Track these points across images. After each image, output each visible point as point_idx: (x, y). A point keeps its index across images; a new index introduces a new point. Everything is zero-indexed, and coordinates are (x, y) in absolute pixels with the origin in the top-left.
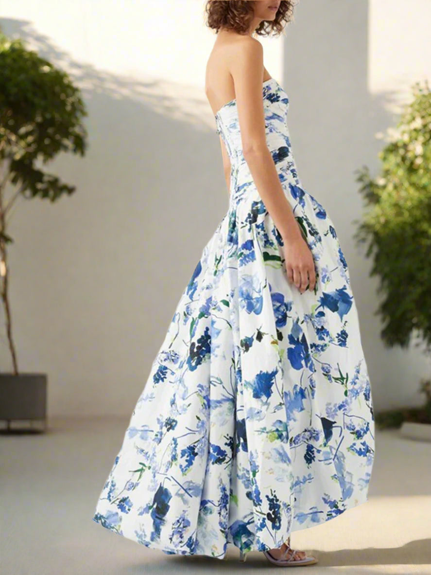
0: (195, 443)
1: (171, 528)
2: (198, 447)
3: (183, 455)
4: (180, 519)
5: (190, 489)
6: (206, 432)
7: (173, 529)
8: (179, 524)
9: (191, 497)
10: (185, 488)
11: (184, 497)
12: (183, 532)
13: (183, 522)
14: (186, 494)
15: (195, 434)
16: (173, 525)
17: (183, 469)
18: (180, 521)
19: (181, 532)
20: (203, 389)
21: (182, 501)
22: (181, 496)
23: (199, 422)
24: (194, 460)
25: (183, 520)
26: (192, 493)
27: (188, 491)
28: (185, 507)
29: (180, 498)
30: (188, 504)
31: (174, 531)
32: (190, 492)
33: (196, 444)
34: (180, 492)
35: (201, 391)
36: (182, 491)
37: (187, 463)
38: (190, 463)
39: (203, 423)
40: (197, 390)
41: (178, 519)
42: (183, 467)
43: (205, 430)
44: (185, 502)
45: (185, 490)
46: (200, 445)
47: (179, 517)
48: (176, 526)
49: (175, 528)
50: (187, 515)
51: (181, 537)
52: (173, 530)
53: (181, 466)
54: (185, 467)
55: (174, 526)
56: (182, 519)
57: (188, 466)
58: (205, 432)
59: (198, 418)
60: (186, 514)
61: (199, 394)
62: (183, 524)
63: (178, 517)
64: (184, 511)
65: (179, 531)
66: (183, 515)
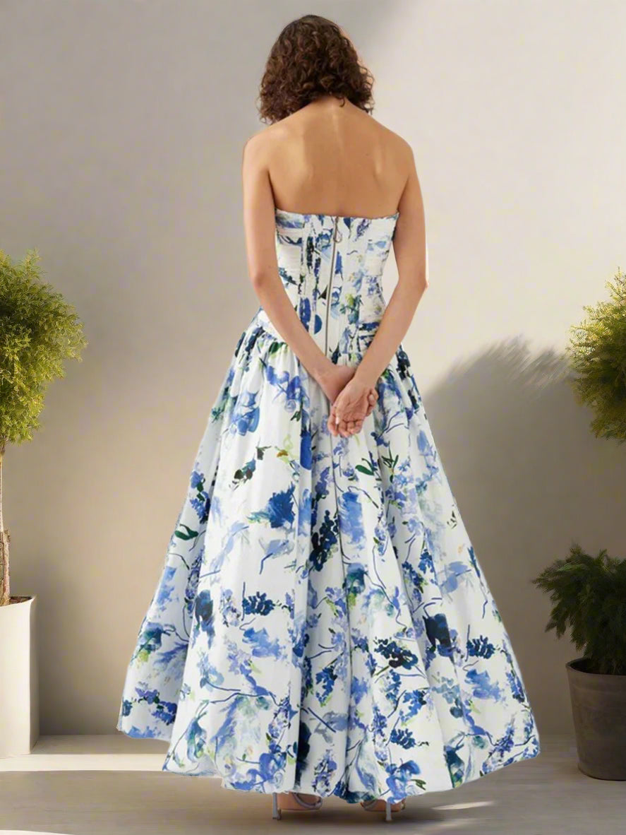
0: (332, 663)
1: (313, 773)
2: (336, 667)
3: (319, 681)
4: (323, 761)
5: (332, 723)
6: (345, 645)
7: (315, 774)
8: (322, 768)
9: (334, 731)
10: (326, 722)
11: (326, 733)
12: (329, 778)
13: (327, 765)
14: (328, 730)
15: (330, 651)
16: (316, 769)
17: (321, 698)
18: (324, 764)
19: (326, 778)
20: (333, 593)
21: (323, 738)
22: (322, 732)
23: (334, 636)
24: (333, 684)
25: (328, 762)
26: (335, 727)
27: (330, 725)
28: (328, 746)
29: (321, 735)
30: (331, 742)
31: (317, 778)
32: (332, 727)
33: (333, 665)
34: (320, 728)
35: (331, 596)
36: (323, 727)
37: (325, 690)
38: (329, 689)
39: (339, 636)
40: (326, 596)
41: (321, 761)
42: (321, 696)
43: (343, 644)
44: (328, 739)
45: (327, 724)
46: (339, 664)
47: (322, 759)
48: (320, 771)
49: (318, 773)
50: (332, 755)
51: (327, 784)
52: (317, 775)
53: (318, 694)
54: (323, 696)
55: (317, 771)
56: (326, 761)
57: (326, 693)
58: (343, 646)
59: (332, 631)
60: (330, 754)
61: (328, 600)
62: (328, 767)
63: (320, 760)
64: (327, 750)
65: (323, 777)
66: (326, 755)
